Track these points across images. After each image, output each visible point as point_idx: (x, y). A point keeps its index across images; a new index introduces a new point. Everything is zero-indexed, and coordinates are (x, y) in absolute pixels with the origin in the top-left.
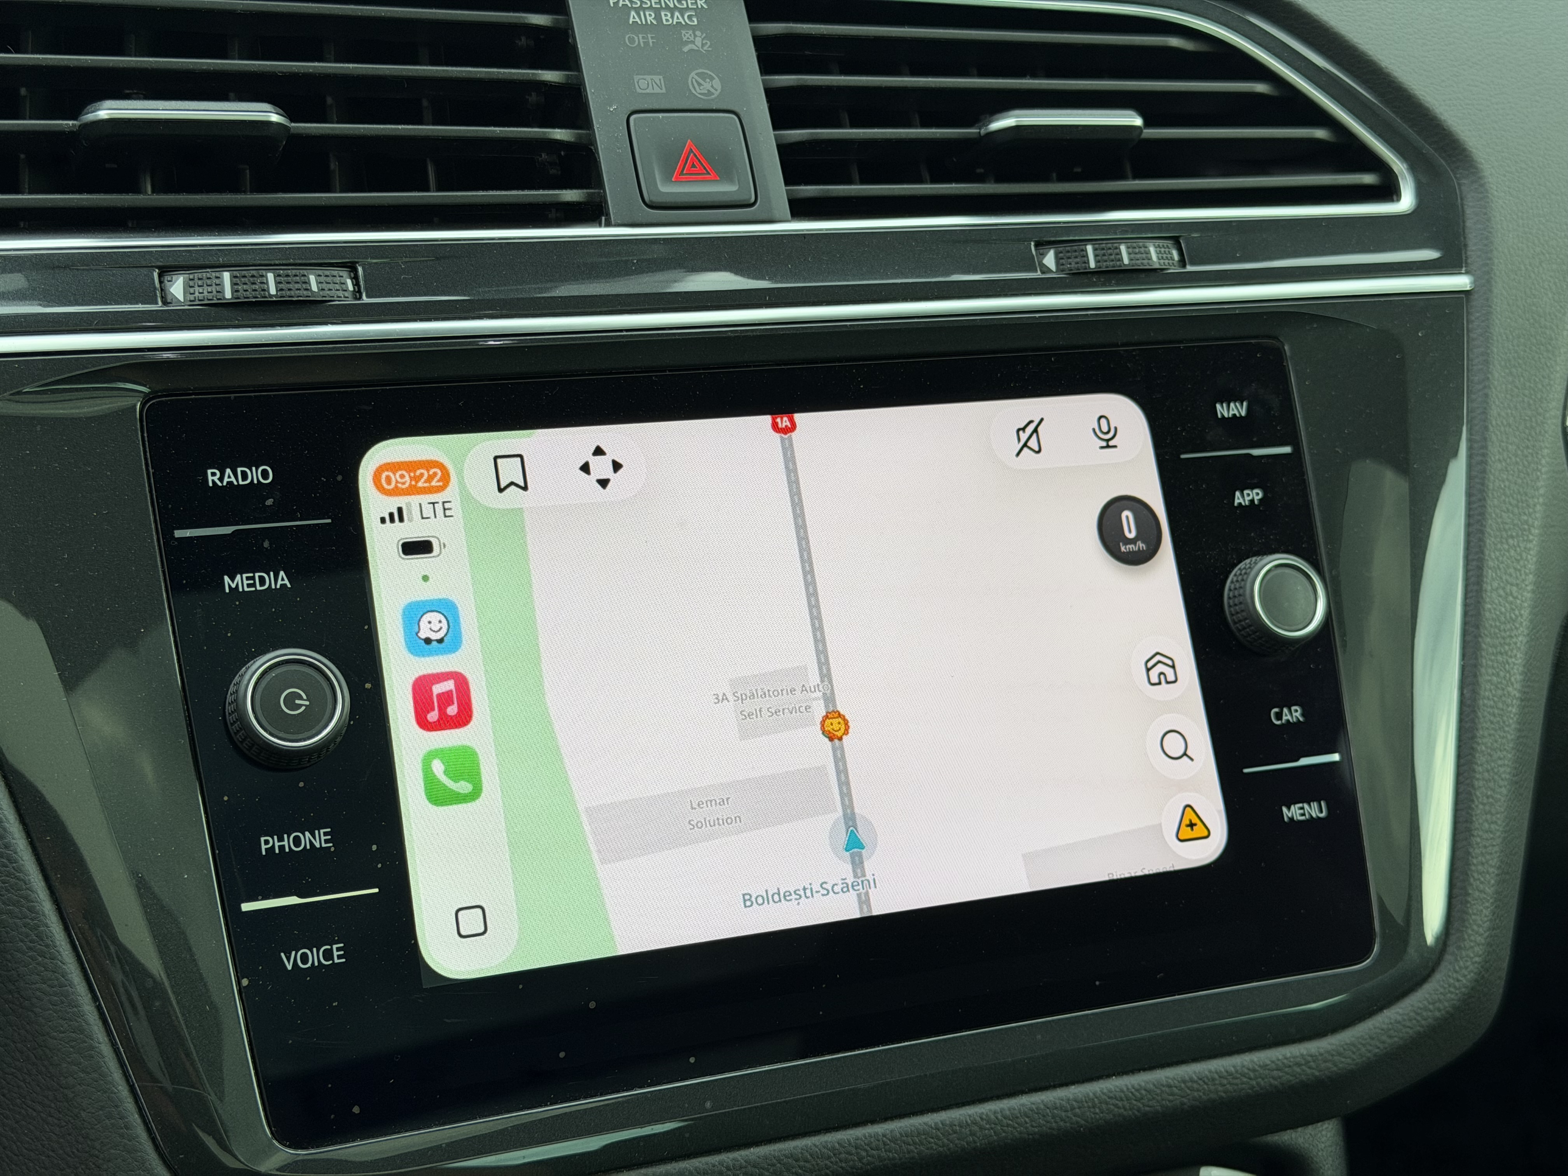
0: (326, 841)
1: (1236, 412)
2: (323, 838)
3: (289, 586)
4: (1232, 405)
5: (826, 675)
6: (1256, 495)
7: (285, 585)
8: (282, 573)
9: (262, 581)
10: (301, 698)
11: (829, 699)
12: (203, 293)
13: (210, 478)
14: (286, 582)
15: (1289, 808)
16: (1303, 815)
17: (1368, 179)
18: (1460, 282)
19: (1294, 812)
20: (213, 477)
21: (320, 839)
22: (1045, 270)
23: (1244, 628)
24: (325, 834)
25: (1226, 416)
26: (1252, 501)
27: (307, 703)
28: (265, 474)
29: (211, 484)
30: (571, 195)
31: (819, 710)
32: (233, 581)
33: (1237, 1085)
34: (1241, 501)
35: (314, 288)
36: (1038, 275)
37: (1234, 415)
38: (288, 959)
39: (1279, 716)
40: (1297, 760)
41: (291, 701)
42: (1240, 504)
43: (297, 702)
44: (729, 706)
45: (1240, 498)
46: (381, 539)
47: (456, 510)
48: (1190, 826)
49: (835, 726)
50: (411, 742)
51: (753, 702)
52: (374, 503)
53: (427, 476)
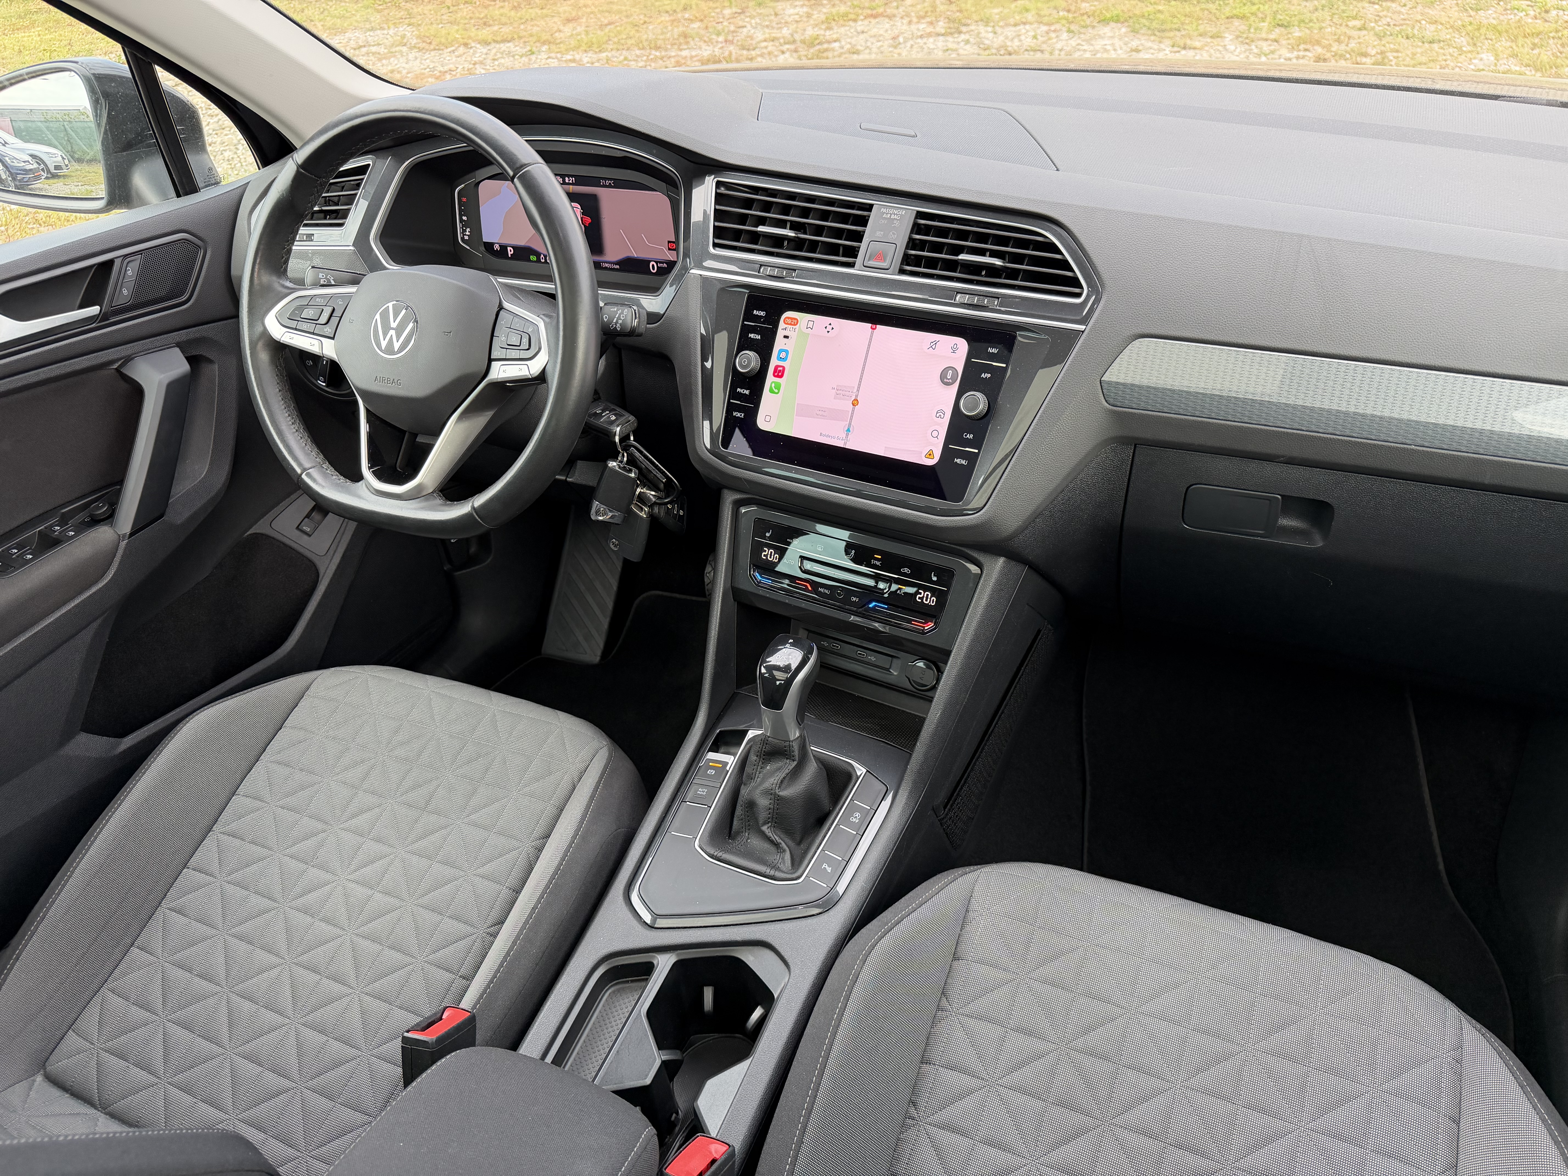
2: (749, 393)
3: (761, 339)
4: (994, 349)
5: (858, 390)
6: (989, 375)
8: (761, 336)
9: (755, 336)
11: (857, 396)
12: (766, 272)
15: (957, 459)
16: (961, 462)
17: (1077, 290)
18: (1082, 327)
22: (956, 300)
25: (990, 352)
26: (986, 377)
28: (764, 314)
29: (754, 314)
30: (850, 261)
31: (853, 398)
32: (751, 335)
35: (784, 274)
36: (953, 301)
37: (993, 352)
39: (966, 435)
42: (982, 377)
44: (834, 391)
45: (983, 375)
46: (780, 333)
47: (797, 330)
48: (930, 455)
49: (855, 403)
50: (770, 378)
51: (840, 391)
52: (782, 325)
53: (794, 321)
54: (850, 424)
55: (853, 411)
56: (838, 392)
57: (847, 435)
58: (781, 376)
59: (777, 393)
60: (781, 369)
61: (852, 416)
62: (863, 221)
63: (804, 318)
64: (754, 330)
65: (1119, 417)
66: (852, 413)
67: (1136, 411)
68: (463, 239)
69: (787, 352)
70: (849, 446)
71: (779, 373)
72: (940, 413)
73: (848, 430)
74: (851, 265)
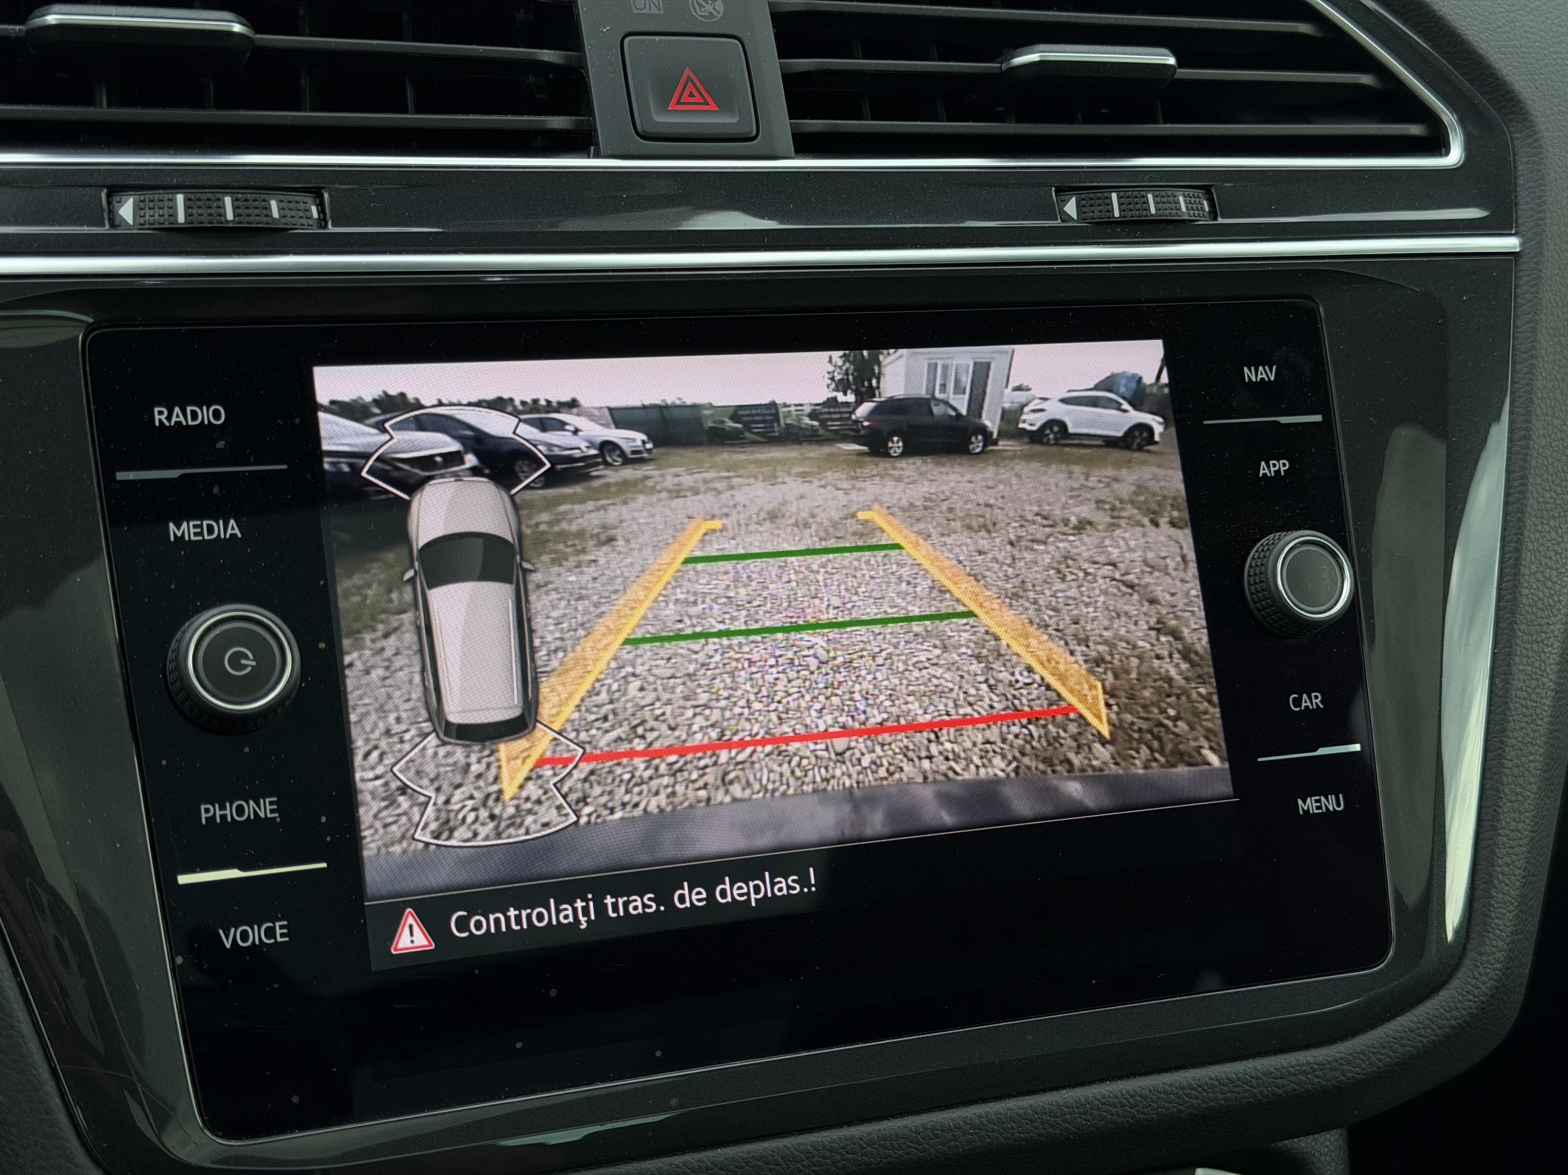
0: (272, 811)
1: (1264, 376)
2: (268, 807)
3: (239, 535)
4: (1261, 368)
6: (1282, 466)
7: (236, 535)
8: (232, 522)
9: (210, 530)
10: (247, 658)
12: (154, 215)
13: (157, 417)
14: (237, 531)
15: (1305, 802)
16: (1318, 808)
17: (1415, 130)
18: (1510, 243)
19: (1309, 805)
20: (160, 415)
21: (266, 808)
22: (1066, 218)
23: (1264, 608)
24: (271, 803)
25: (1254, 379)
26: (1278, 472)
27: (254, 663)
28: (216, 414)
29: (157, 424)
30: (558, 122)
32: (178, 528)
33: (1238, 1093)
34: (1267, 471)
35: (276, 214)
36: (1058, 223)
37: (1262, 379)
38: (227, 937)
39: (1297, 703)
40: (1315, 750)
41: (235, 662)
42: (1265, 474)
43: (243, 662)
64: (186, 500)
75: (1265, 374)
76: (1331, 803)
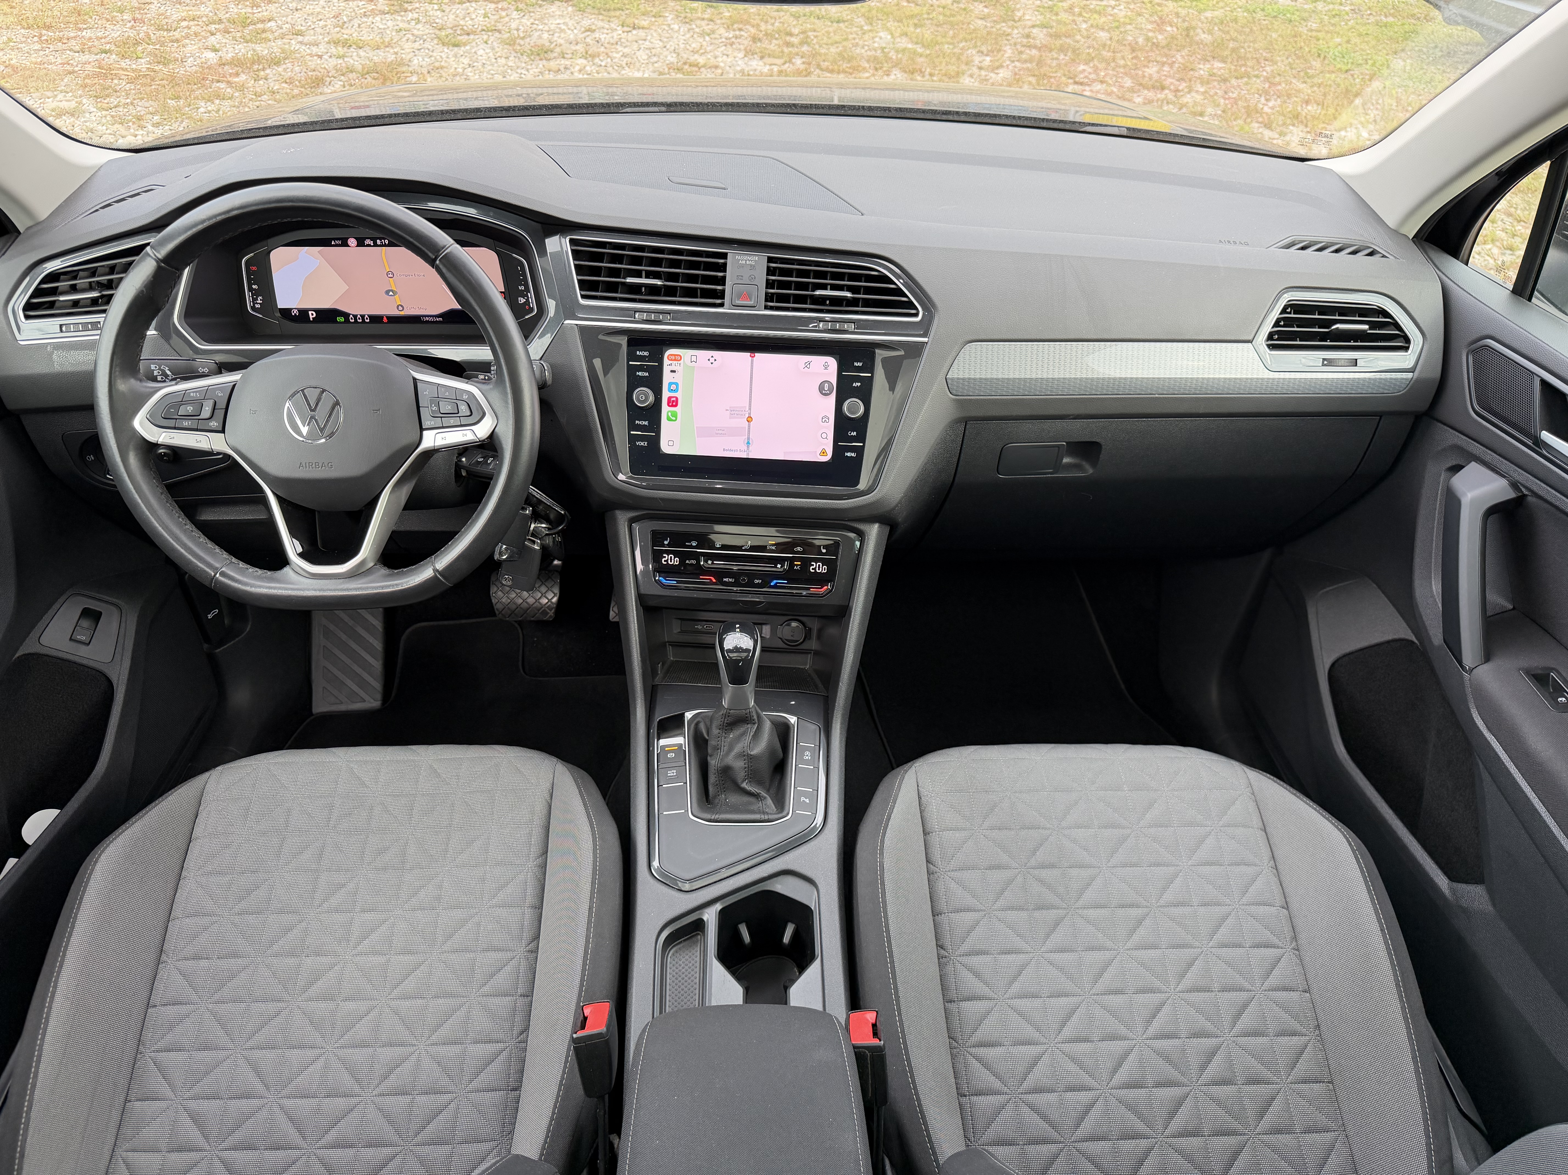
3: (649, 376)
5: (750, 409)
6: (859, 384)
8: (648, 373)
9: (643, 374)
11: (750, 414)
15: (847, 453)
16: (850, 455)
17: (913, 312)
18: (925, 340)
20: (638, 353)
22: (820, 328)
23: (846, 413)
24: (647, 422)
25: (857, 365)
27: (645, 398)
28: (648, 354)
30: (719, 301)
31: (747, 416)
32: (638, 373)
35: (661, 318)
36: (817, 328)
38: (637, 443)
39: (851, 434)
40: (852, 444)
44: (729, 412)
45: (854, 385)
46: (666, 370)
47: (682, 365)
48: (824, 453)
49: (749, 419)
50: (665, 409)
51: (734, 412)
52: (666, 361)
53: (678, 358)
54: (748, 438)
55: (749, 426)
56: (733, 412)
57: (748, 447)
58: (676, 406)
59: (675, 420)
60: (674, 399)
61: (749, 431)
62: (723, 268)
63: (686, 354)
64: (641, 368)
65: (961, 404)
66: (749, 429)
67: (972, 397)
68: (253, 308)
69: (677, 384)
70: (752, 455)
71: (673, 403)
72: (825, 419)
73: (748, 443)
74: (722, 305)
75: (860, 364)
76: (853, 455)
